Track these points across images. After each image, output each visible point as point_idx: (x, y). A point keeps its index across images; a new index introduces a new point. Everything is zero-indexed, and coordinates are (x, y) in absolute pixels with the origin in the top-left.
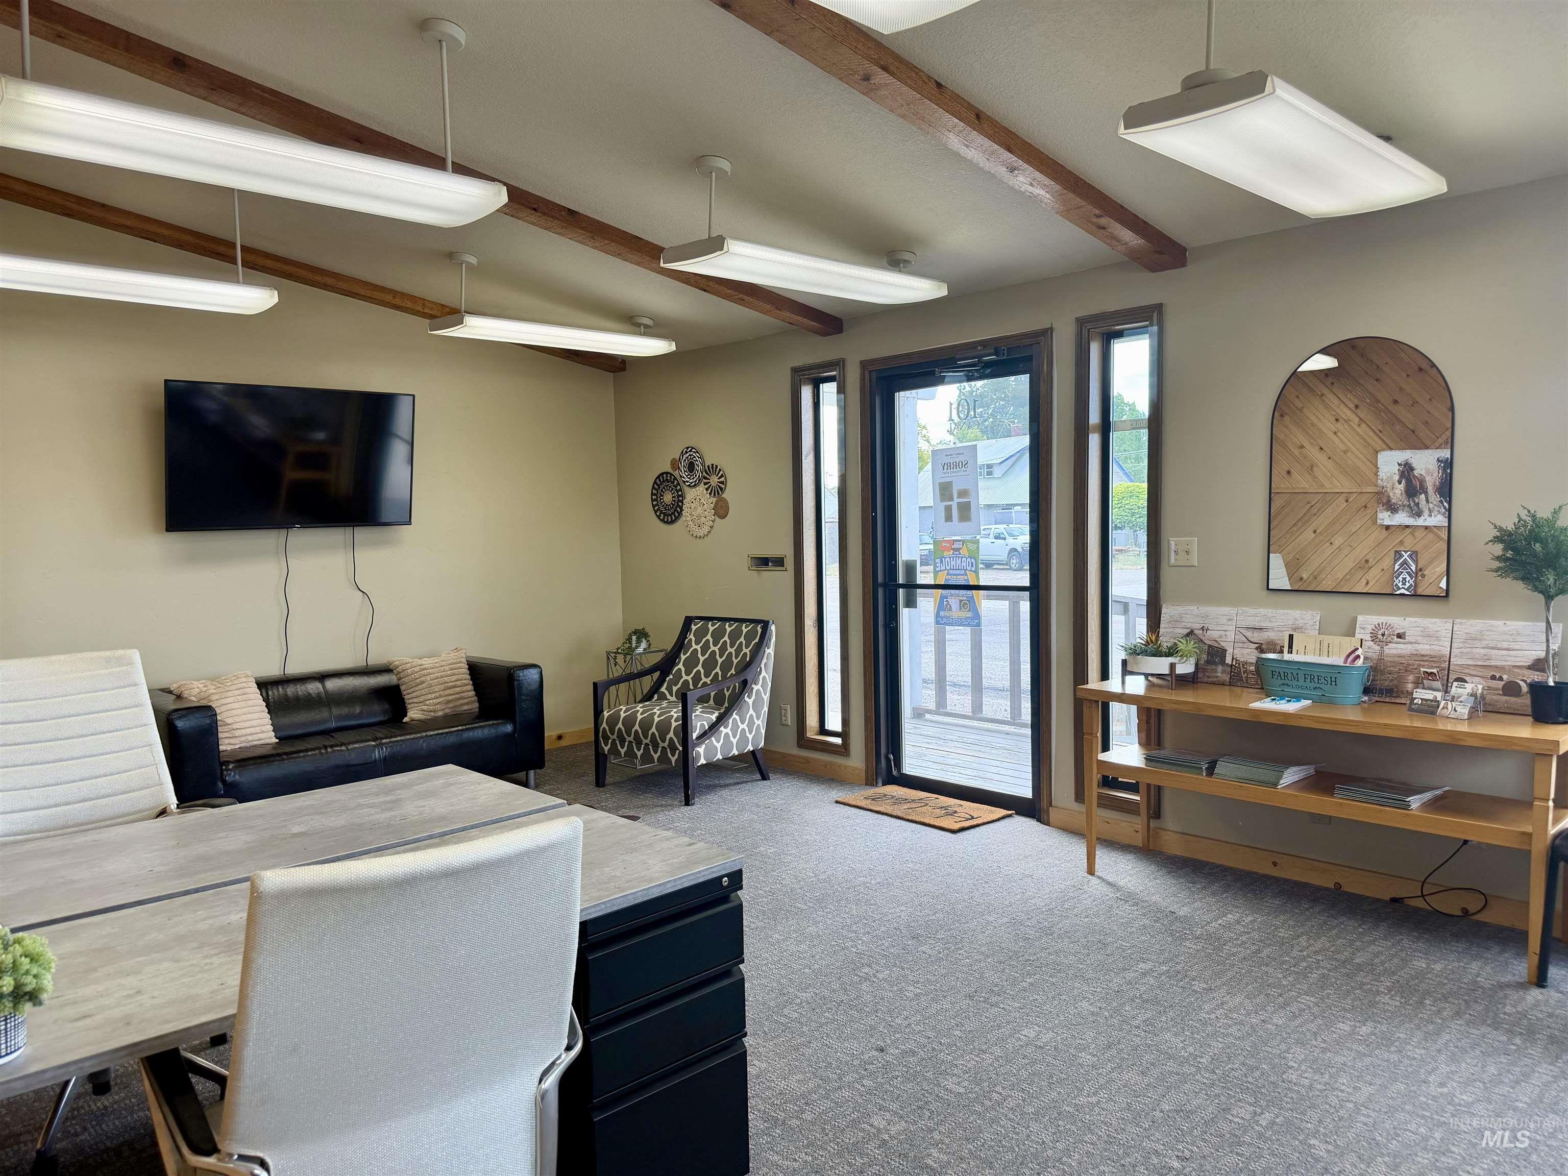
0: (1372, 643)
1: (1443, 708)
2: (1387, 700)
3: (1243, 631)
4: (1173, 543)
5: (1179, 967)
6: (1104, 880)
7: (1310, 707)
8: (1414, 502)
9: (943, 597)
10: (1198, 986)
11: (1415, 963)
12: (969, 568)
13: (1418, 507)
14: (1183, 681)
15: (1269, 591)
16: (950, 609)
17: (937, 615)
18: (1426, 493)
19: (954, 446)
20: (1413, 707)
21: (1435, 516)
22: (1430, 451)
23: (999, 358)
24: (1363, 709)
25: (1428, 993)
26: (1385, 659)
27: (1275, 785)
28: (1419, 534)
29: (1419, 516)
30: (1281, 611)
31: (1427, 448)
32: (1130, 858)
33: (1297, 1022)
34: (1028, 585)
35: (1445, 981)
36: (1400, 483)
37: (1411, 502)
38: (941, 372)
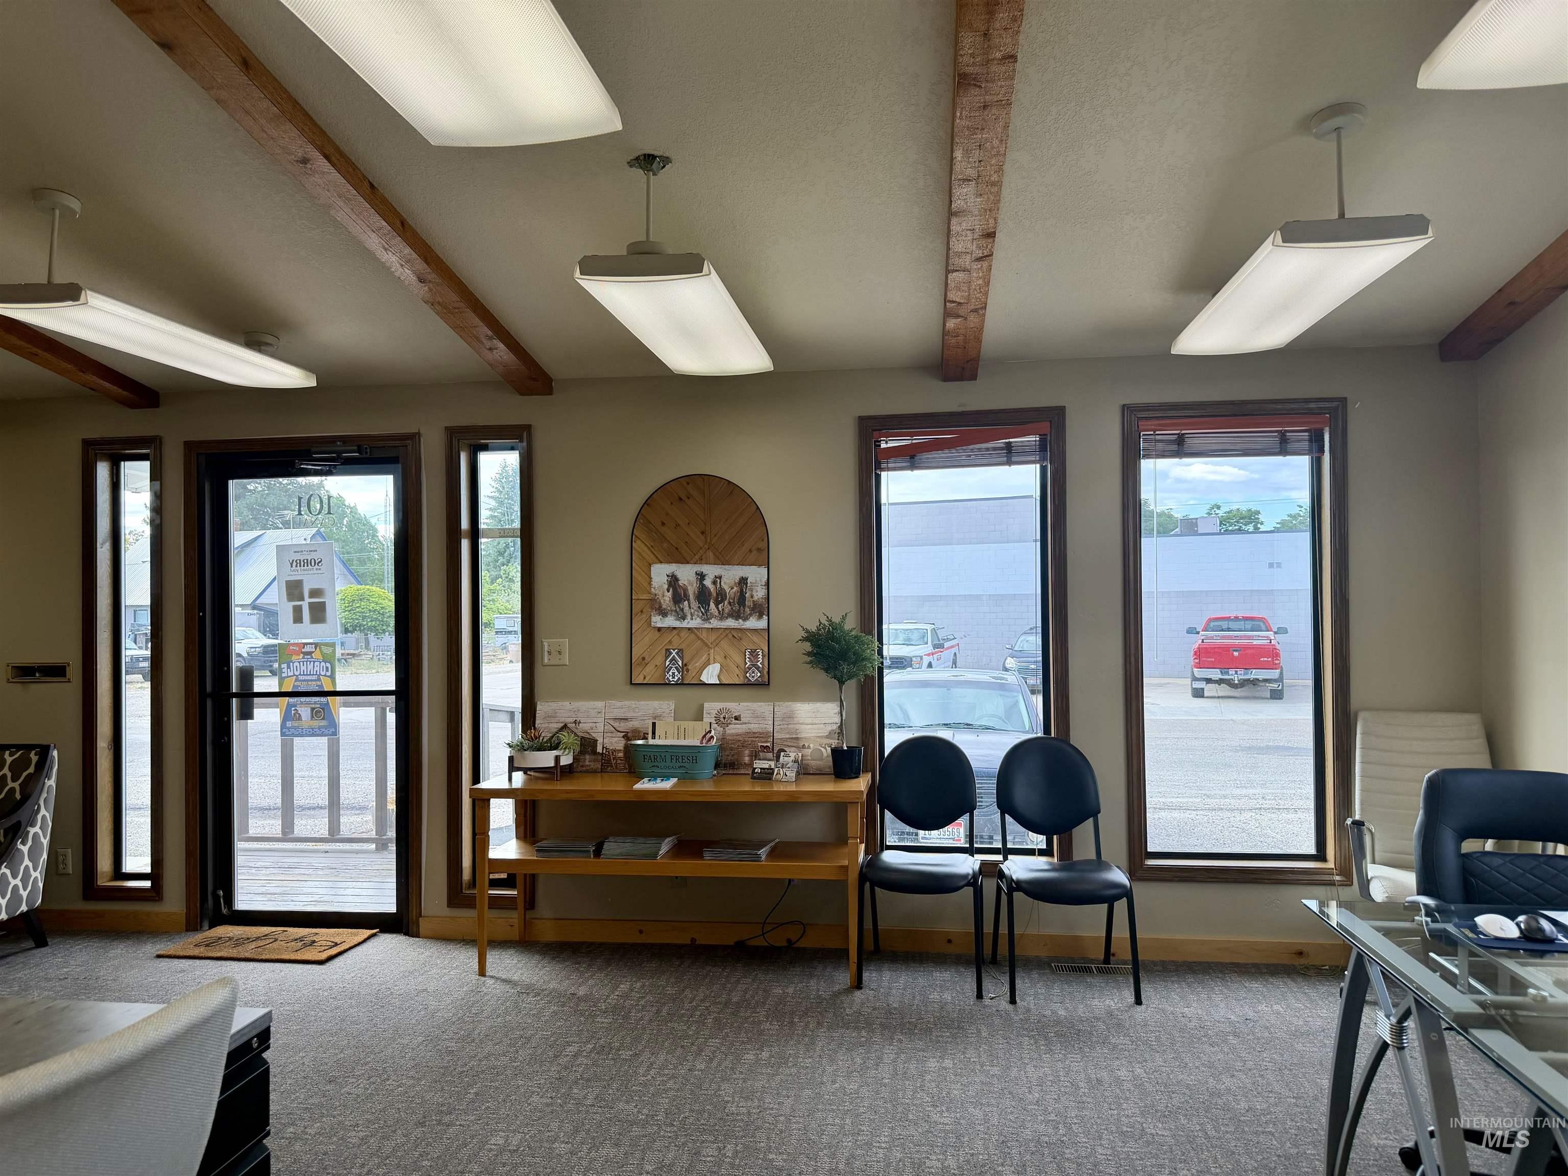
0: (716, 725)
1: (777, 774)
2: (731, 772)
3: (612, 722)
4: (546, 644)
5: (602, 1042)
6: (497, 979)
7: (677, 783)
8: (679, 607)
9: (289, 706)
10: (626, 1054)
11: (774, 991)
12: (323, 673)
13: (683, 612)
14: (566, 772)
15: (633, 686)
16: (300, 718)
17: (283, 726)
18: (689, 600)
19: (304, 542)
20: (755, 775)
21: (696, 619)
22: (690, 565)
23: (361, 456)
24: (714, 781)
25: (792, 1013)
26: (727, 738)
27: (654, 856)
28: (684, 634)
29: (684, 620)
30: (642, 703)
31: (688, 563)
32: (512, 952)
33: (715, 1063)
34: (394, 688)
35: (800, 1001)
36: (668, 592)
37: (677, 608)
38: (301, 464)
